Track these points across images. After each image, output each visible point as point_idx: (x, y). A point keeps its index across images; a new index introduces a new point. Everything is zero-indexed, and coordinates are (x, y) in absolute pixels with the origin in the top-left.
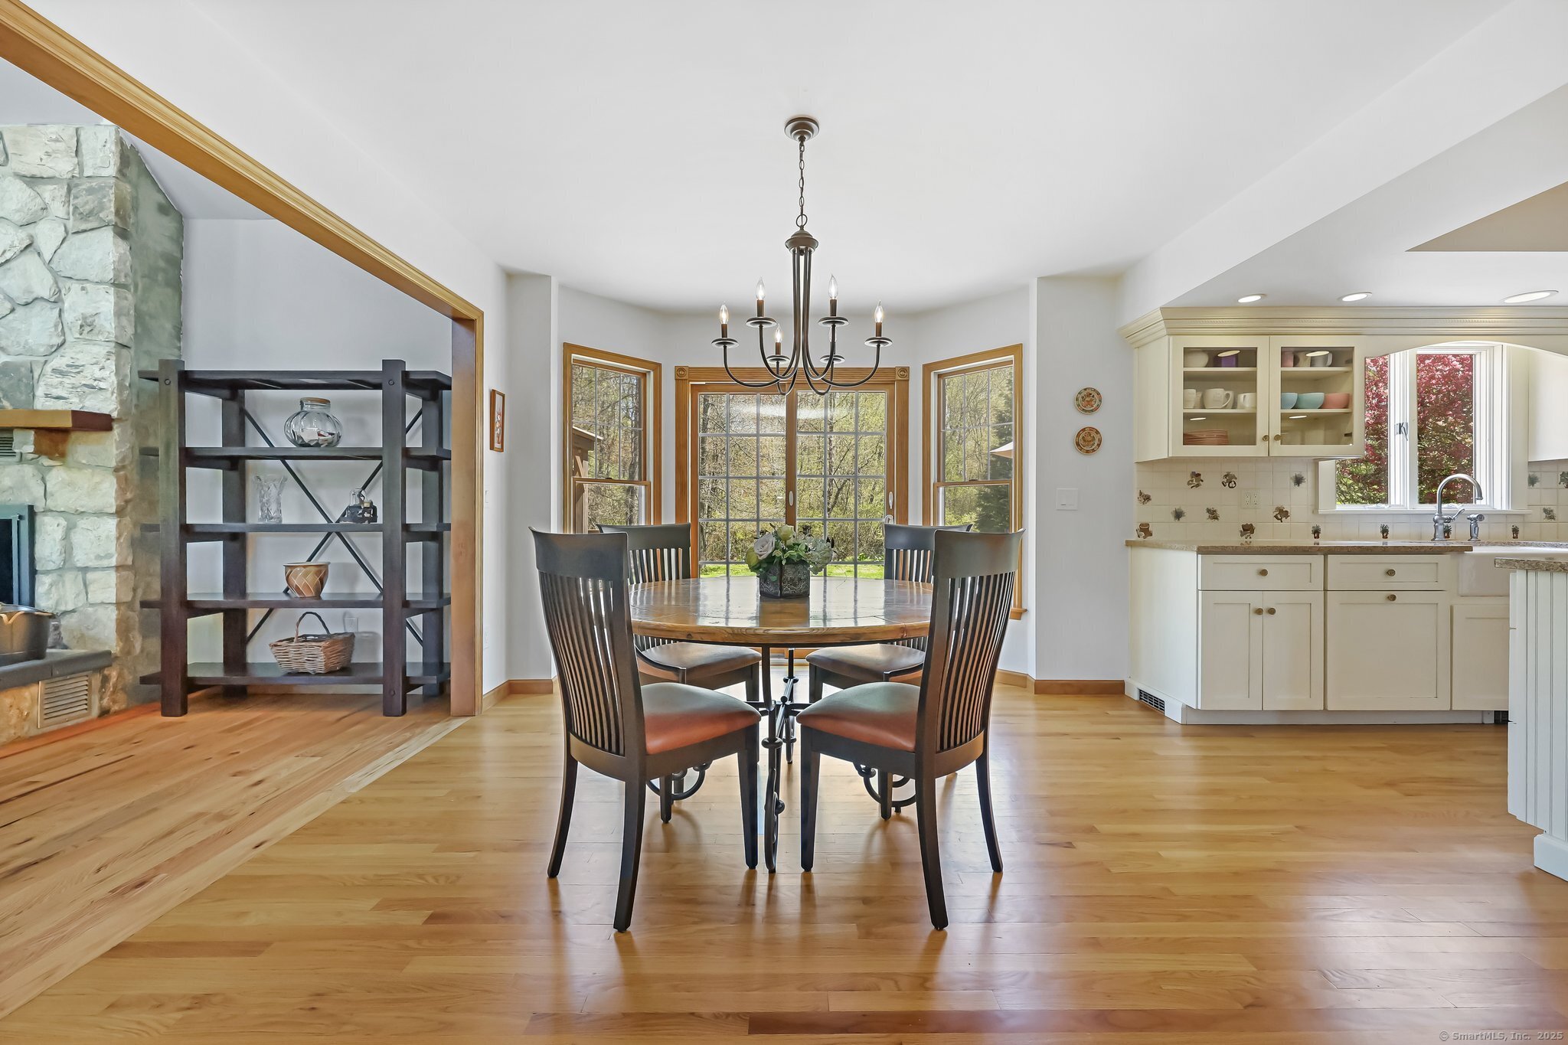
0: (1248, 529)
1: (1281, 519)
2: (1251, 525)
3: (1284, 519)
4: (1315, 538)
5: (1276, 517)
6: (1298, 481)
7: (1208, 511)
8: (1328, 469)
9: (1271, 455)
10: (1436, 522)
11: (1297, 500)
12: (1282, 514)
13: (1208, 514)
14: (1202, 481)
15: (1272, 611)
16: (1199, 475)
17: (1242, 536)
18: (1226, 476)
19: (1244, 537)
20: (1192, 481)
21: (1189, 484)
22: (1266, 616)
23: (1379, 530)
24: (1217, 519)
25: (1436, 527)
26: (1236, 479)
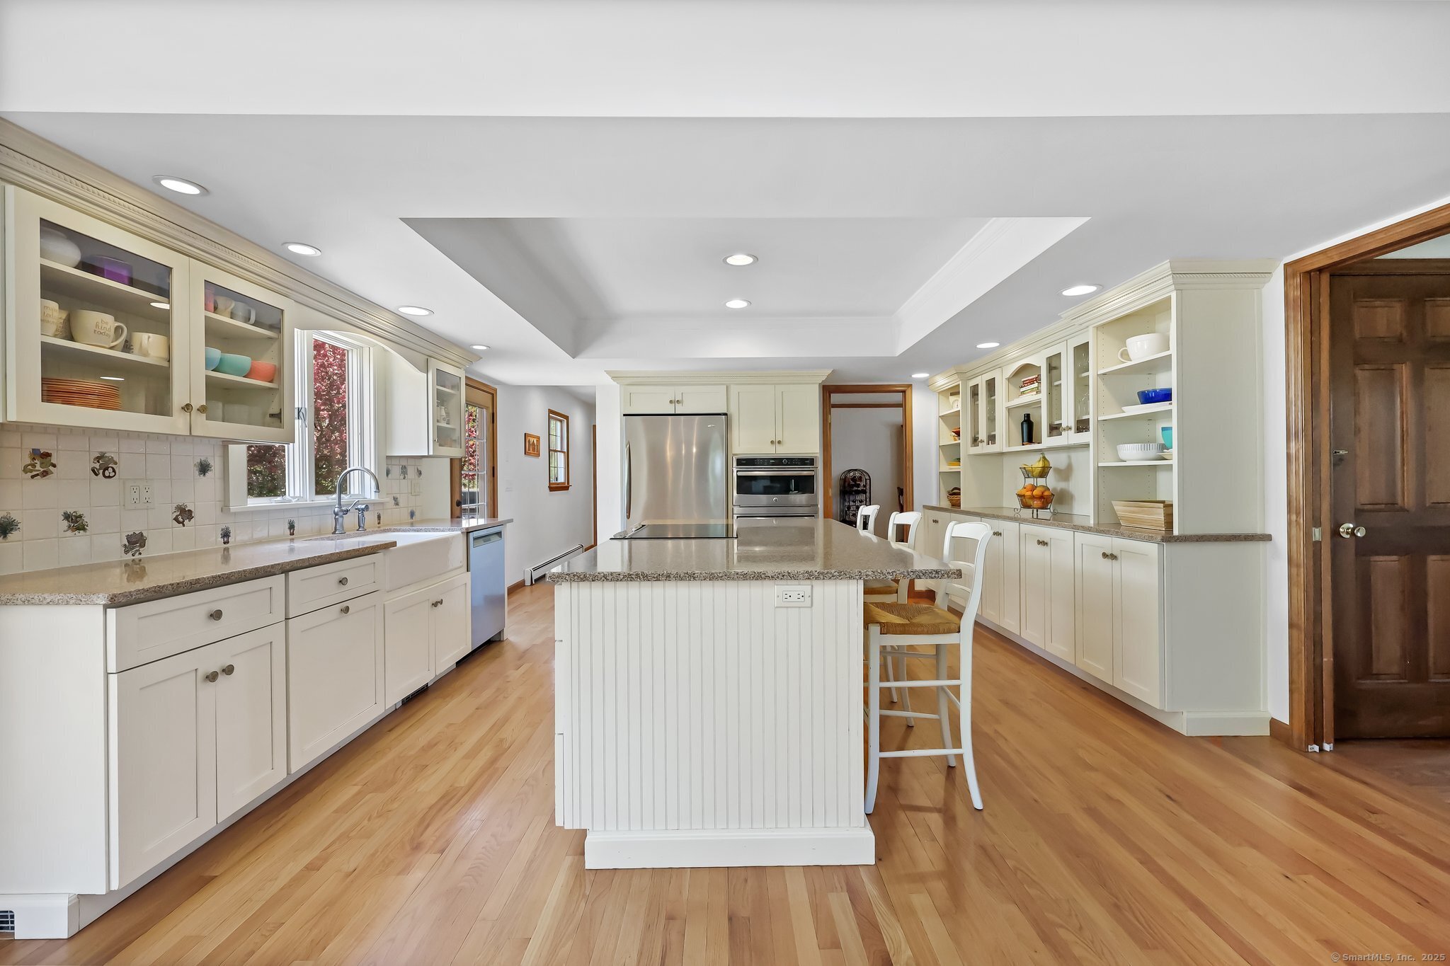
0: (136, 542)
1: (183, 523)
2: (141, 534)
3: (186, 522)
4: (224, 543)
5: (176, 519)
6: (204, 468)
7: (67, 517)
8: (239, 455)
9: (193, 434)
10: (336, 514)
11: (202, 493)
12: (184, 515)
13: (66, 523)
14: (54, 466)
15: (229, 670)
16: (48, 455)
17: (126, 552)
18: (98, 459)
19: (130, 554)
20: (34, 466)
21: (25, 470)
22: (222, 678)
23: (287, 526)
24: (84, 529)
25: (336, 520)
26: (116, 463)
